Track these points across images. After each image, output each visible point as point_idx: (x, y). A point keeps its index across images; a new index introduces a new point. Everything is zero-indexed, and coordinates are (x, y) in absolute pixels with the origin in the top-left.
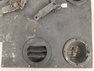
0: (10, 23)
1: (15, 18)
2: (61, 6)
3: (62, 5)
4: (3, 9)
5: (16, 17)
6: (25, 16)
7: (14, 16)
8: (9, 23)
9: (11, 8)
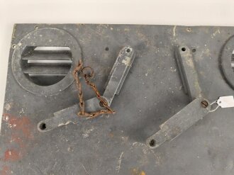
0: (71, 148)
1: (86, 135)
2: (218, 103)
3: (219, 101)
4: (57, 114)
5: (88, 132)
6: (114, 129)
7: (83, 129)
8: (69, 149)
9: (81, 114)
